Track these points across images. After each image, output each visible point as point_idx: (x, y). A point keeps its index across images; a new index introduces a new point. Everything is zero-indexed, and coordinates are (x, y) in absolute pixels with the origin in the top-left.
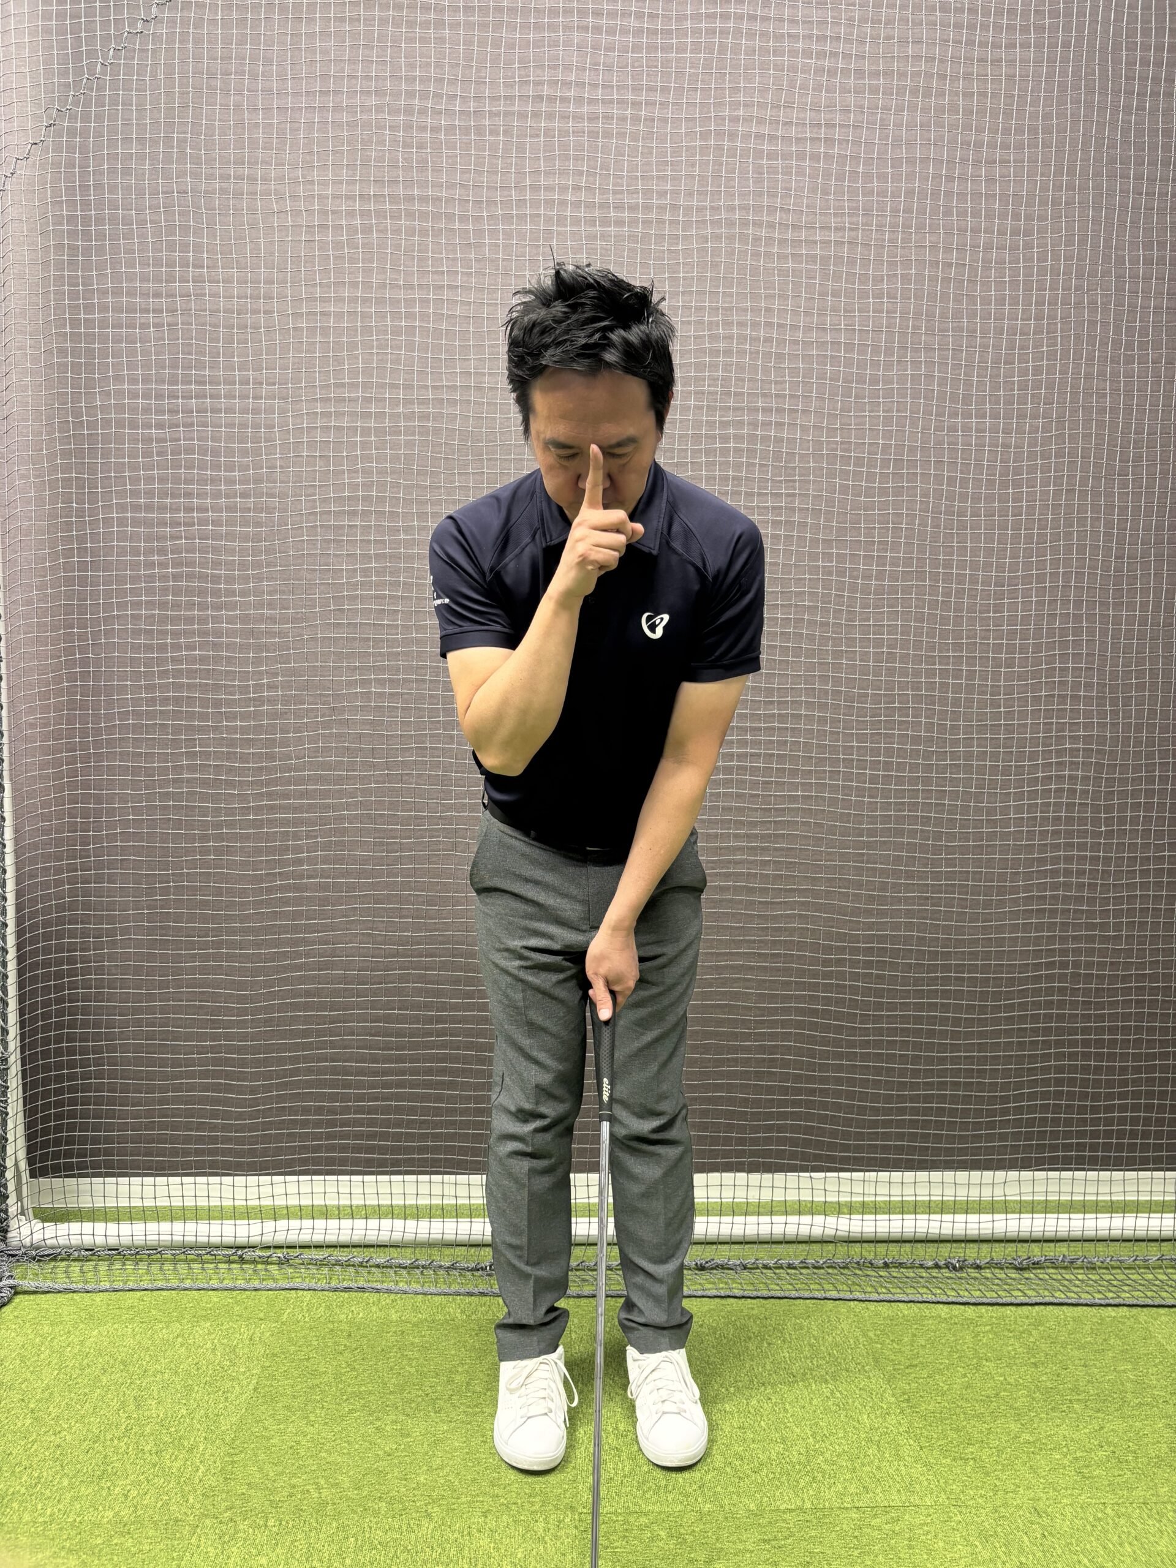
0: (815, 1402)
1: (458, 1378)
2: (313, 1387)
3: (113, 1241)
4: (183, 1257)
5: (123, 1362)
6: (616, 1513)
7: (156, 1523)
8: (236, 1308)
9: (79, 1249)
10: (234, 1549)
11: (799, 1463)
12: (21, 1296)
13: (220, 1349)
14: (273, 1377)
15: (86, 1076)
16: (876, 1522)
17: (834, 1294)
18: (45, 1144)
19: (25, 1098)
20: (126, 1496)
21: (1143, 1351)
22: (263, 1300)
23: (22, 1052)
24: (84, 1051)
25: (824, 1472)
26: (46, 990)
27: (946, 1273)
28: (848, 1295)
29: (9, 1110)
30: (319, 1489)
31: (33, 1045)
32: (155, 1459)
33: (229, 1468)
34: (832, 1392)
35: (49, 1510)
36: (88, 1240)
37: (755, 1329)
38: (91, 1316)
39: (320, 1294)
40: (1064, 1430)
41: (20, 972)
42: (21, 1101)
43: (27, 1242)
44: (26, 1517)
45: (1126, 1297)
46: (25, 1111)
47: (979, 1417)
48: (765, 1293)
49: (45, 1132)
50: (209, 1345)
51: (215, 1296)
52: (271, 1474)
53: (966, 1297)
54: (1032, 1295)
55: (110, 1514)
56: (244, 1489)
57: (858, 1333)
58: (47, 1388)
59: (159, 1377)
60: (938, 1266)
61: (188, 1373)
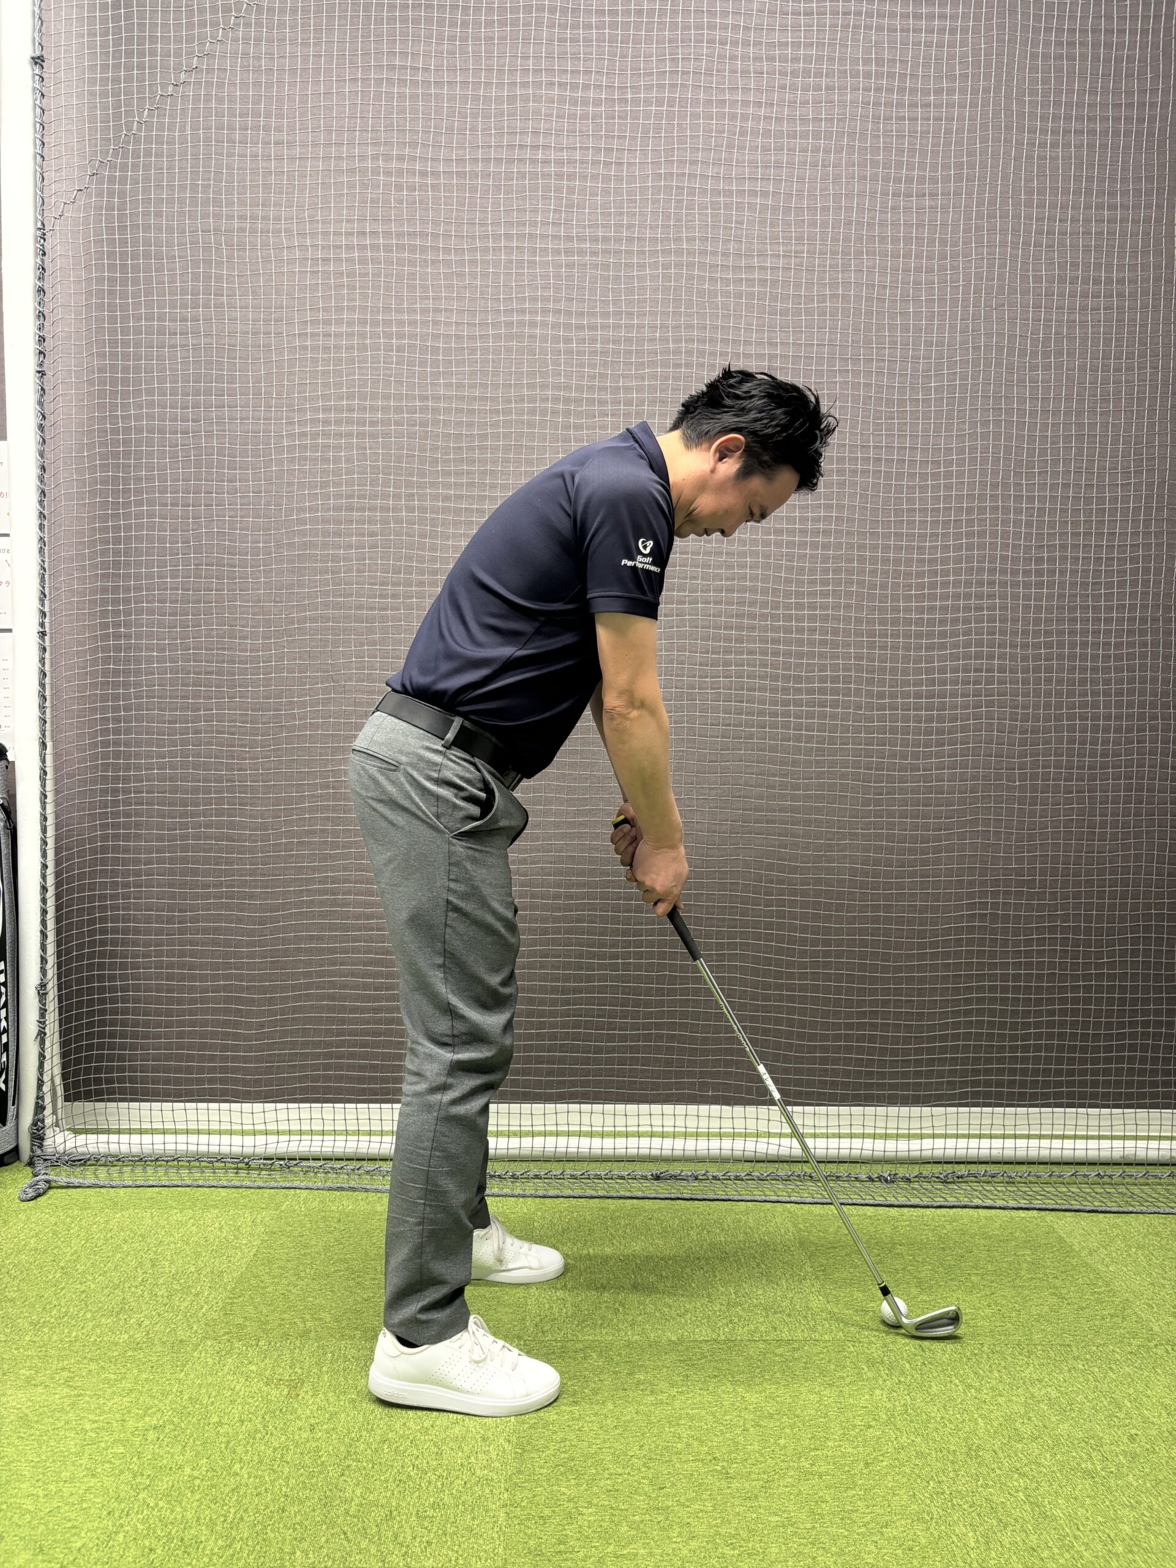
0: (742, 1271)
2: (305, 1255)
3: (136, 1149)
4: (198, 1164)
5: (141, 1235)
7: (164, 1343)
8: (242, 1201)
9: (106, 1156)
11: (720, 1310)
12: (55, 1190)
13: (226, 1229)
14: (271, 1247)
16: (778, 1351)
17: (775, 1198)
18: (78, 1061)
19: (60, 1020)
20: (140, 1325)
21: (1043, 1241)
22: (266, 1195)
23: (59, 979)
27: (878, 1184)
28: (784, 1199)
29: (47, 1030)
30: (304, 1322)
31: (69, 972)
32: (166, 1300)
33: (229, 1307)
34: (758, 1265)
35: (74, 1334)
36: (114, 1148)
37: (699, 1222)
38: (116, 1204)
39: (315, 1192)
43: (61, 1149)
44: (55, 1338)
45: (1037, 1203)
46: (60, 1032)
48: (710, 1196)
49: (78, 1050)
50: (217, 1225)
51: (223, 1192)
52: (265, 1311)
53: (892, 1200)
54: (952, 1200)
55: (126, 1337)
56: (241, 1321)
57: (789, 1225)
58: (76, 1252)
59: (172, 1246)
60: (871, 1179)
61: (197, 1244)
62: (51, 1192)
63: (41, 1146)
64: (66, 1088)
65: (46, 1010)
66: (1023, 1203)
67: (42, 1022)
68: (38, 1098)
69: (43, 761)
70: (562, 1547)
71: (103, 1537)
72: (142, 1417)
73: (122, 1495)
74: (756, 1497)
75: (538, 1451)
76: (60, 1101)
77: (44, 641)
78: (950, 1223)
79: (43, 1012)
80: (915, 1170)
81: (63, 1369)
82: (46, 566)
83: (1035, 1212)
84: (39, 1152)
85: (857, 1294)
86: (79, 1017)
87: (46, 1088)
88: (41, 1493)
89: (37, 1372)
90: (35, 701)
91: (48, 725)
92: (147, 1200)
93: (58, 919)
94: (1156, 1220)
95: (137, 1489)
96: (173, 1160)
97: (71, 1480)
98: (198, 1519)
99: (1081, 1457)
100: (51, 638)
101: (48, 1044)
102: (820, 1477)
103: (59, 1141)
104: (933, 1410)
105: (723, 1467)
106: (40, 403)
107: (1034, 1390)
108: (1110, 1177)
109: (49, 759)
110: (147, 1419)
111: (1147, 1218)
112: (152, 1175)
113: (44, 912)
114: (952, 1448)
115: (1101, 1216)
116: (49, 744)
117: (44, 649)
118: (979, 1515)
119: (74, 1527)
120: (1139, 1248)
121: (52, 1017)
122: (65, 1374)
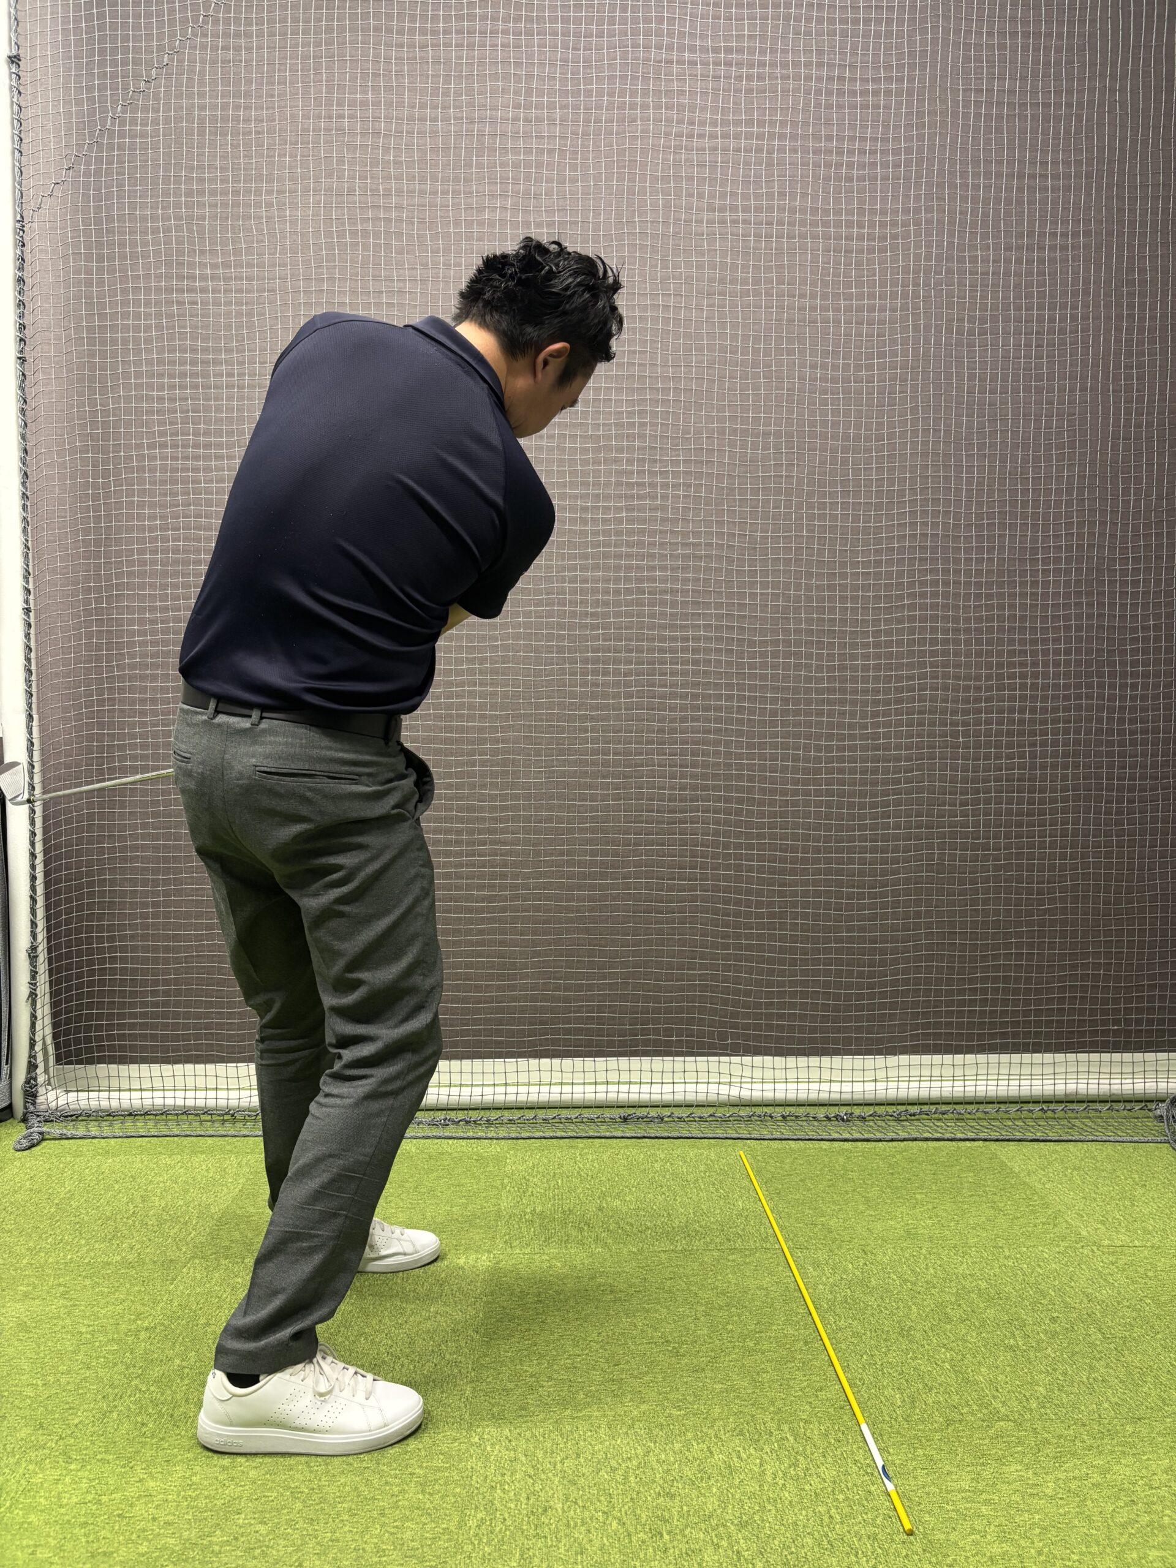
1: (407, 1185)
3: (126, 1104)
4: (185, 1117)
5: (132, 1177)
6: (524, 1254)
7: (154, 1262)
8: (228, 1148)
9: (97, 1111)
10: (217, 1275)
11: (679, 1227)
12: (49, 1141)
13: (212, 1170)
14: (256, 1184)
15: (102, 961)
16: (730, 1257)
17: (736, 1136)
18: (68, 1021)
19: (51, 982)
20: (132, 1248)
21: (986, 1166)
23: (48, 943)
24: (100, 940)
25: (697, 1232)
26: (69, 889)
27: (834, 1123)
28: (744, 1136)
29: (38, 992)
31: (58, 936)
32: (156, 1228)
33: (216, 1233)
34: (717, 1190)
35: (69, 1256)
36: (104, 1104)
37: (662, 1156)
38: (107, 1152)
40: (903, 1209)
41: (47, 874)
42: (47, 984)
43: (53, 1105)
44: (51, 1260)
45: (982, 1135)
46: (51, 993)
47: (835, 1203)
48: (675, 1134)
49: (68, 1011)
51: (210, 1140)
52: (250, 1235)
53: (847, 1136)
54: (903, 1135)
55: (119, 1258)
58: (70, 1191)
59: (161, 1185)
60: (828, 1118)
61: (186, 1183)
62: (44, 1143)
63: (34, 1104)
64: (57, 1047)
65: (36, 973)
66: (971, 1135)
67: (33, 983)
68: (30, 1056)
69: (30, 733)
70: (523, 1412)
71: (97, 1416)
72: (135, 1321)
73: (116, 1382)
74: (703, 1370)
75: (504, 1338)
76: (52, 1060)
77: (29, 617)
78: (901, 1153)
79: (34, 974)
80: (869, 1111)
81: (59, 1285)
82: (30, 545)
83: (981, 1143)
84: (32, 1108)
85: (807, 1211)
86: (68, 979)
87: (38, 1047)
88: (40, 1383)
89: (34, 1288)
90: (21, 675)
91: (34, 699)
92: (137, 1148)
93: (47, 884)
94: (1093, 1146)
95: (130, 1379)
96: (164, 1113)
97: (68, 1372)
98: (187, 1400)
99: (1005, 1335)
100: (36, 614)
101: (39, 1005)
102: (763, 1353)
103: (51, 1098)
104: (872, 1301)
105: (674, 1348)
106: (22, 389)
107: (966, 1283)
108: (1053, 1111)
109: (35, 730)
110: (139, 1322)
111: (1085, 1145)
112: (141, 1126)
113: (33, 878)
114: (886, 1329)
115: (1042, 1144)
116: (35, 717)
117: (29, 625)
118: (907, 1381)
119: (70, 1408)
120: (1075, 1169)
121: (43, 978)
122: (62, 1289)
